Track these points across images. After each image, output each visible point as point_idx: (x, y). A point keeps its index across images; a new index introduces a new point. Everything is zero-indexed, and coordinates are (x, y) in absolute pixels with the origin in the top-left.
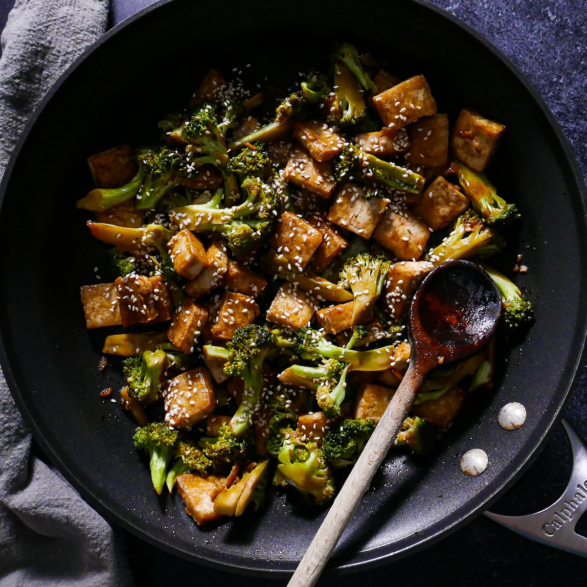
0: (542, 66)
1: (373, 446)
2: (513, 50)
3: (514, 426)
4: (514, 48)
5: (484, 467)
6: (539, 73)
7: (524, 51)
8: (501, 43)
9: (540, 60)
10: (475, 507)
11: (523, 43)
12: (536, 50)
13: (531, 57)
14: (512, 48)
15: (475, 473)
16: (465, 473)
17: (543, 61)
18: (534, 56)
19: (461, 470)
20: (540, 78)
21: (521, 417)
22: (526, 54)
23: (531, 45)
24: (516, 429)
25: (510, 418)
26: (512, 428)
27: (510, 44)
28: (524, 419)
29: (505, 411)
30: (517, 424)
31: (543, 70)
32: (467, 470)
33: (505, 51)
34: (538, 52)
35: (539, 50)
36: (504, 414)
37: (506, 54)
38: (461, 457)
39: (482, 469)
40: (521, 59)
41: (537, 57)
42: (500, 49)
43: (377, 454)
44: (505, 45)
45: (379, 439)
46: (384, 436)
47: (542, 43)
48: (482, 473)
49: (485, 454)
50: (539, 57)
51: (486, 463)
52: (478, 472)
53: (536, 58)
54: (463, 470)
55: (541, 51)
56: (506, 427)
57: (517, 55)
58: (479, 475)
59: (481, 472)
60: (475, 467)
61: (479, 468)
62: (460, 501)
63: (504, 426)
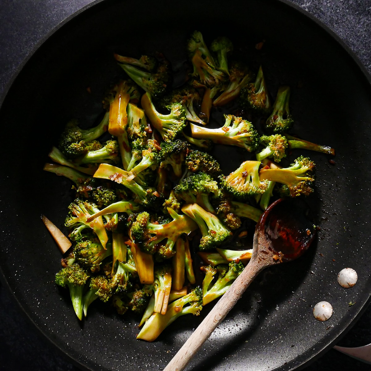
1: (219, 310)
2: (346, 35)
3: (349, 285)
5: (330, 315)
8: (338, 30)
10: (326, 344)
15: (324, 319)
16: (318, 319)
19: (314, 317)
21: (354, 279)
24: (351, 287)
25: (346, 279)
27: (344, 31)
28: (356, 280)
29: (342, 274)
30: (351, 284)
32: (319, 316)
33: (341, 36)
36: (342, 276)
37: (341, 38)
38: (313, 307)
42: (337, 34)
43: (220, 316)
44: (341, 32)
45: (224, 306)
46: (227, 305)
48: (329, 319)
49: (330, 306)
51: (332, 312)
52: (326, 319)
54: (316, 317)
56: (344, 286)
57: (348, 38)
60: (324, 315)
61: (327, 316)
62: (315, 339)
63: (342, 285)
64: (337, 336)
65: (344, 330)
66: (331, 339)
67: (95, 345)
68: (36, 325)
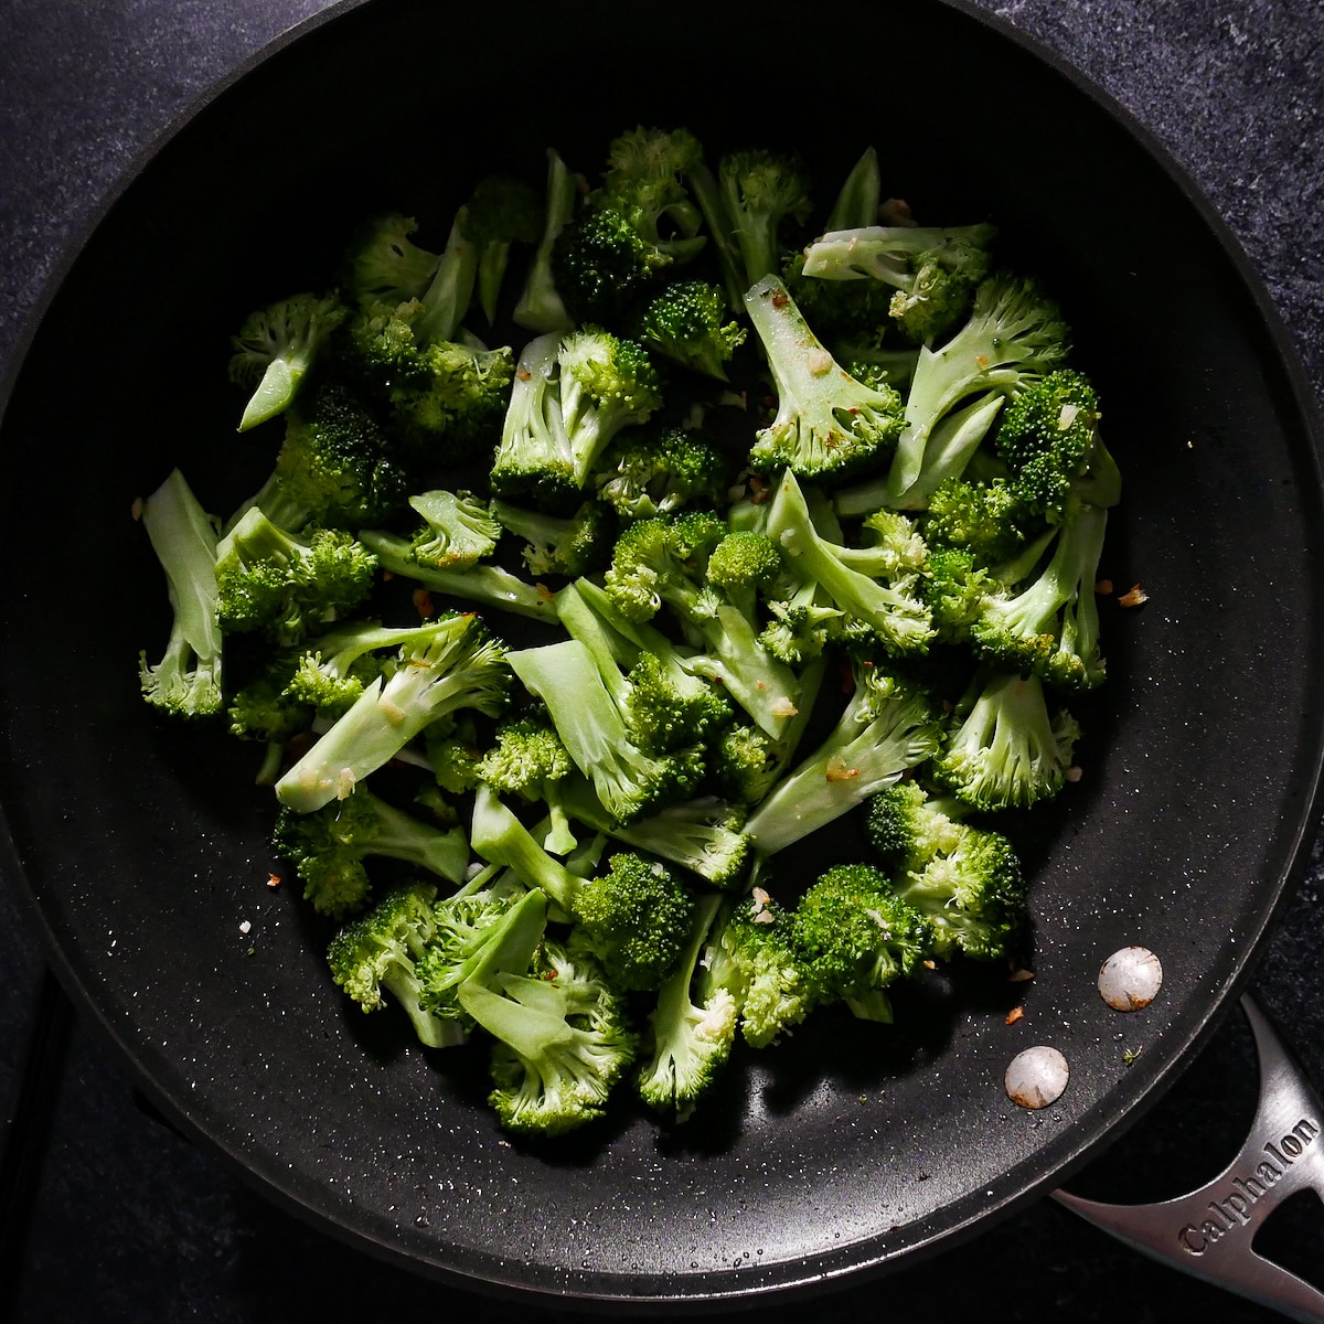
0: (1211, 151)
2: (1145, 112)
3: (1132, 1002)
4: (1148, 108)
5: (1058, 1091)
6: (1203, 167)
7: (1171, 115)
9: (1206, 137)
10: (1030, 1180)
11: (1168, 97)
12: (1199, 113)
13: (1187, 130)
14: (1144, 108)
15: (1035, 1102)
16: (1016, 1100)
17: (1213, 139)
18: (1193, 128)
19: (1007, 1093)
20: (1207, 177)
21: (1149, 982)
22: (1176, 121)
23: (1188, 102)
24: (1138, 1009)
25: (1124, 983)
26: (1128, 1006)
28: (1157, 988)
29: (1115, 965)
30: (1140, 998)
31: (1212, 159)
32: (1019, 1093)
34: (1203, 118)
35: (1206, 112)
36: (1113, 971)
38: (1008, 1064)
39: (1052, 1094)
40: (1163, 132)
41: (1201, 129)
44: (1128, 99)
47: (1212, 96)
48: (1052, 1103)
49: (1063, 1061)
50: (1205, 129)
51: (1064, 1082)
52: (1043, 1101)
53: (1197, 132)
54: (1010, 1094)
55: (1210, 114)
56: (1114, 1003)
57: (1153, 122)
58: (1045, 1107)
59: (1049, 1102)
60: (1037, 1088)
61: (1047, 1092)
62: (999, 1163)
63: (1109, 999)
64: (1070, 1159)
65: (1093, 1141)
66: (1050, 1165)
67: (282, 1099)
68: (99, 1013)
